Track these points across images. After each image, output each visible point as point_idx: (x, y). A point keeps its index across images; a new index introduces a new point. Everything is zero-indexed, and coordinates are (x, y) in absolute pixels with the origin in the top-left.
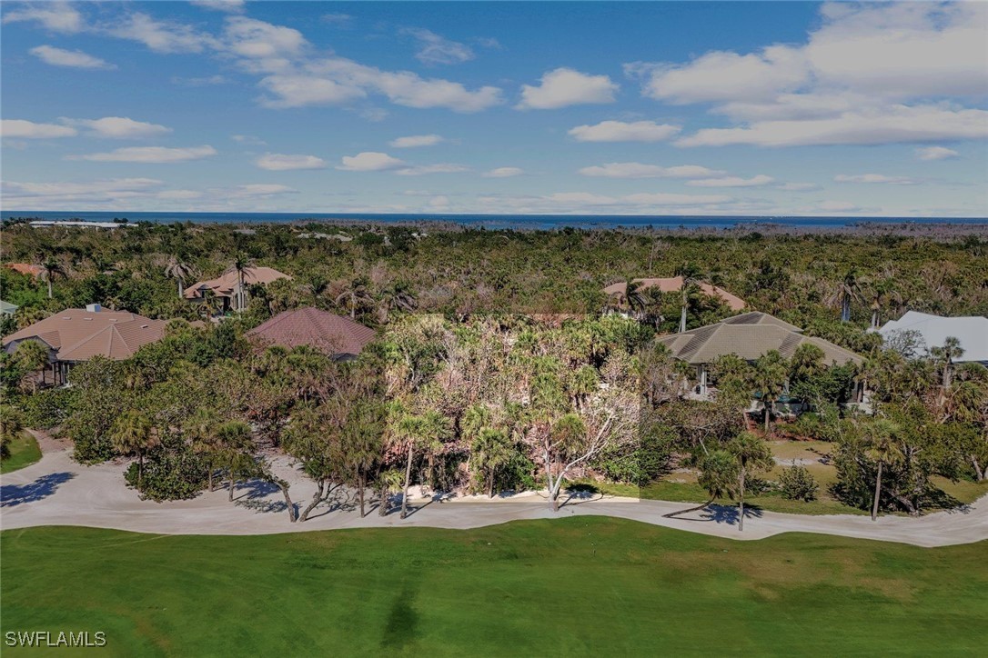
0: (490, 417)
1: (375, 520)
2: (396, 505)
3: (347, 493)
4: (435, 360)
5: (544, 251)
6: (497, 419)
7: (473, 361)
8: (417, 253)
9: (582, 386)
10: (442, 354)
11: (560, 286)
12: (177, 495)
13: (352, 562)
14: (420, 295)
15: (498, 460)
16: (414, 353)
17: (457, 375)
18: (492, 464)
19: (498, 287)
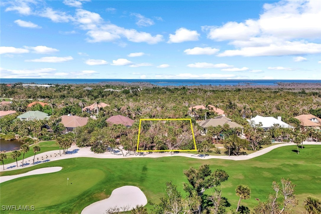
0: (159, 138)
1: (138, 156)
2: (142, 154)
3: (132, 152)
4: (148, 127)
5: (176, 95)
6: (161, 139)
7: (156, 127)
8: (140, 96)
9: (178, 132)
10: (149, 126)
11: (178, 108)
12: (101, 152)
13: (135, 162)
14: (142, 110)
15: (161, 146)
16: (143, 126)
17: (153, 130)
18: (159, 147)
19: (162, 107)
